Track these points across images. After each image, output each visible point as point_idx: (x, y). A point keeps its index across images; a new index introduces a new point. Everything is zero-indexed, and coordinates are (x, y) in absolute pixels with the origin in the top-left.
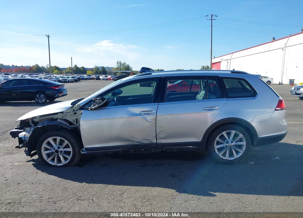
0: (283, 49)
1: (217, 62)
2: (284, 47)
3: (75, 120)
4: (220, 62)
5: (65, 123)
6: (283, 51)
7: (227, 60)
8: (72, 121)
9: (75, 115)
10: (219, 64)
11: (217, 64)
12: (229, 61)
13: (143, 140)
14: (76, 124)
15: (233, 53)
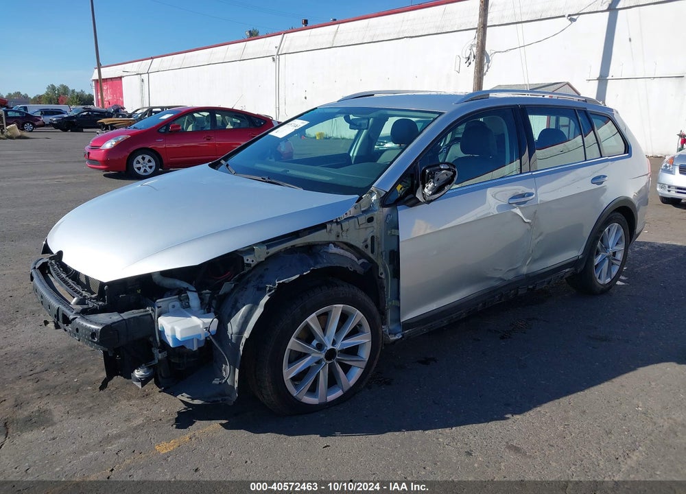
0: (273, 58)
1: (111, 79)
2: (275, 54)
3: (369, 242)
4: (120, 78)
5: (348, 254)
6: (274, 64)
7: (141, 74)
8: (360, 245)
9: (370, 224)
10: (116, 82)
11: (110, 82)
12: (145, 77)
13: (510, 270)
14: (371, 255)
15: (152, 58)
